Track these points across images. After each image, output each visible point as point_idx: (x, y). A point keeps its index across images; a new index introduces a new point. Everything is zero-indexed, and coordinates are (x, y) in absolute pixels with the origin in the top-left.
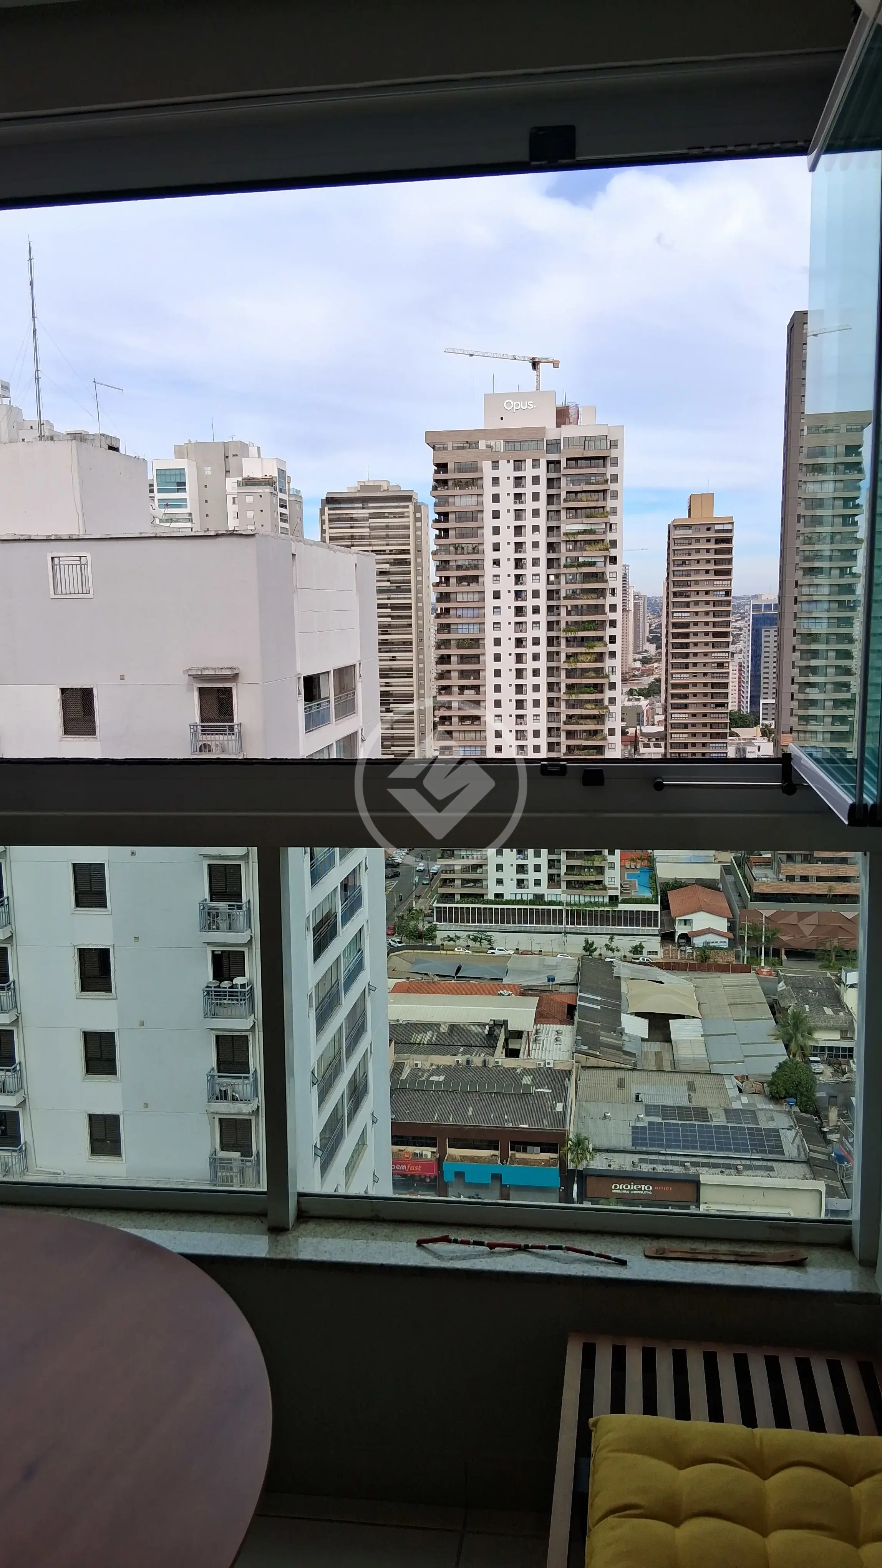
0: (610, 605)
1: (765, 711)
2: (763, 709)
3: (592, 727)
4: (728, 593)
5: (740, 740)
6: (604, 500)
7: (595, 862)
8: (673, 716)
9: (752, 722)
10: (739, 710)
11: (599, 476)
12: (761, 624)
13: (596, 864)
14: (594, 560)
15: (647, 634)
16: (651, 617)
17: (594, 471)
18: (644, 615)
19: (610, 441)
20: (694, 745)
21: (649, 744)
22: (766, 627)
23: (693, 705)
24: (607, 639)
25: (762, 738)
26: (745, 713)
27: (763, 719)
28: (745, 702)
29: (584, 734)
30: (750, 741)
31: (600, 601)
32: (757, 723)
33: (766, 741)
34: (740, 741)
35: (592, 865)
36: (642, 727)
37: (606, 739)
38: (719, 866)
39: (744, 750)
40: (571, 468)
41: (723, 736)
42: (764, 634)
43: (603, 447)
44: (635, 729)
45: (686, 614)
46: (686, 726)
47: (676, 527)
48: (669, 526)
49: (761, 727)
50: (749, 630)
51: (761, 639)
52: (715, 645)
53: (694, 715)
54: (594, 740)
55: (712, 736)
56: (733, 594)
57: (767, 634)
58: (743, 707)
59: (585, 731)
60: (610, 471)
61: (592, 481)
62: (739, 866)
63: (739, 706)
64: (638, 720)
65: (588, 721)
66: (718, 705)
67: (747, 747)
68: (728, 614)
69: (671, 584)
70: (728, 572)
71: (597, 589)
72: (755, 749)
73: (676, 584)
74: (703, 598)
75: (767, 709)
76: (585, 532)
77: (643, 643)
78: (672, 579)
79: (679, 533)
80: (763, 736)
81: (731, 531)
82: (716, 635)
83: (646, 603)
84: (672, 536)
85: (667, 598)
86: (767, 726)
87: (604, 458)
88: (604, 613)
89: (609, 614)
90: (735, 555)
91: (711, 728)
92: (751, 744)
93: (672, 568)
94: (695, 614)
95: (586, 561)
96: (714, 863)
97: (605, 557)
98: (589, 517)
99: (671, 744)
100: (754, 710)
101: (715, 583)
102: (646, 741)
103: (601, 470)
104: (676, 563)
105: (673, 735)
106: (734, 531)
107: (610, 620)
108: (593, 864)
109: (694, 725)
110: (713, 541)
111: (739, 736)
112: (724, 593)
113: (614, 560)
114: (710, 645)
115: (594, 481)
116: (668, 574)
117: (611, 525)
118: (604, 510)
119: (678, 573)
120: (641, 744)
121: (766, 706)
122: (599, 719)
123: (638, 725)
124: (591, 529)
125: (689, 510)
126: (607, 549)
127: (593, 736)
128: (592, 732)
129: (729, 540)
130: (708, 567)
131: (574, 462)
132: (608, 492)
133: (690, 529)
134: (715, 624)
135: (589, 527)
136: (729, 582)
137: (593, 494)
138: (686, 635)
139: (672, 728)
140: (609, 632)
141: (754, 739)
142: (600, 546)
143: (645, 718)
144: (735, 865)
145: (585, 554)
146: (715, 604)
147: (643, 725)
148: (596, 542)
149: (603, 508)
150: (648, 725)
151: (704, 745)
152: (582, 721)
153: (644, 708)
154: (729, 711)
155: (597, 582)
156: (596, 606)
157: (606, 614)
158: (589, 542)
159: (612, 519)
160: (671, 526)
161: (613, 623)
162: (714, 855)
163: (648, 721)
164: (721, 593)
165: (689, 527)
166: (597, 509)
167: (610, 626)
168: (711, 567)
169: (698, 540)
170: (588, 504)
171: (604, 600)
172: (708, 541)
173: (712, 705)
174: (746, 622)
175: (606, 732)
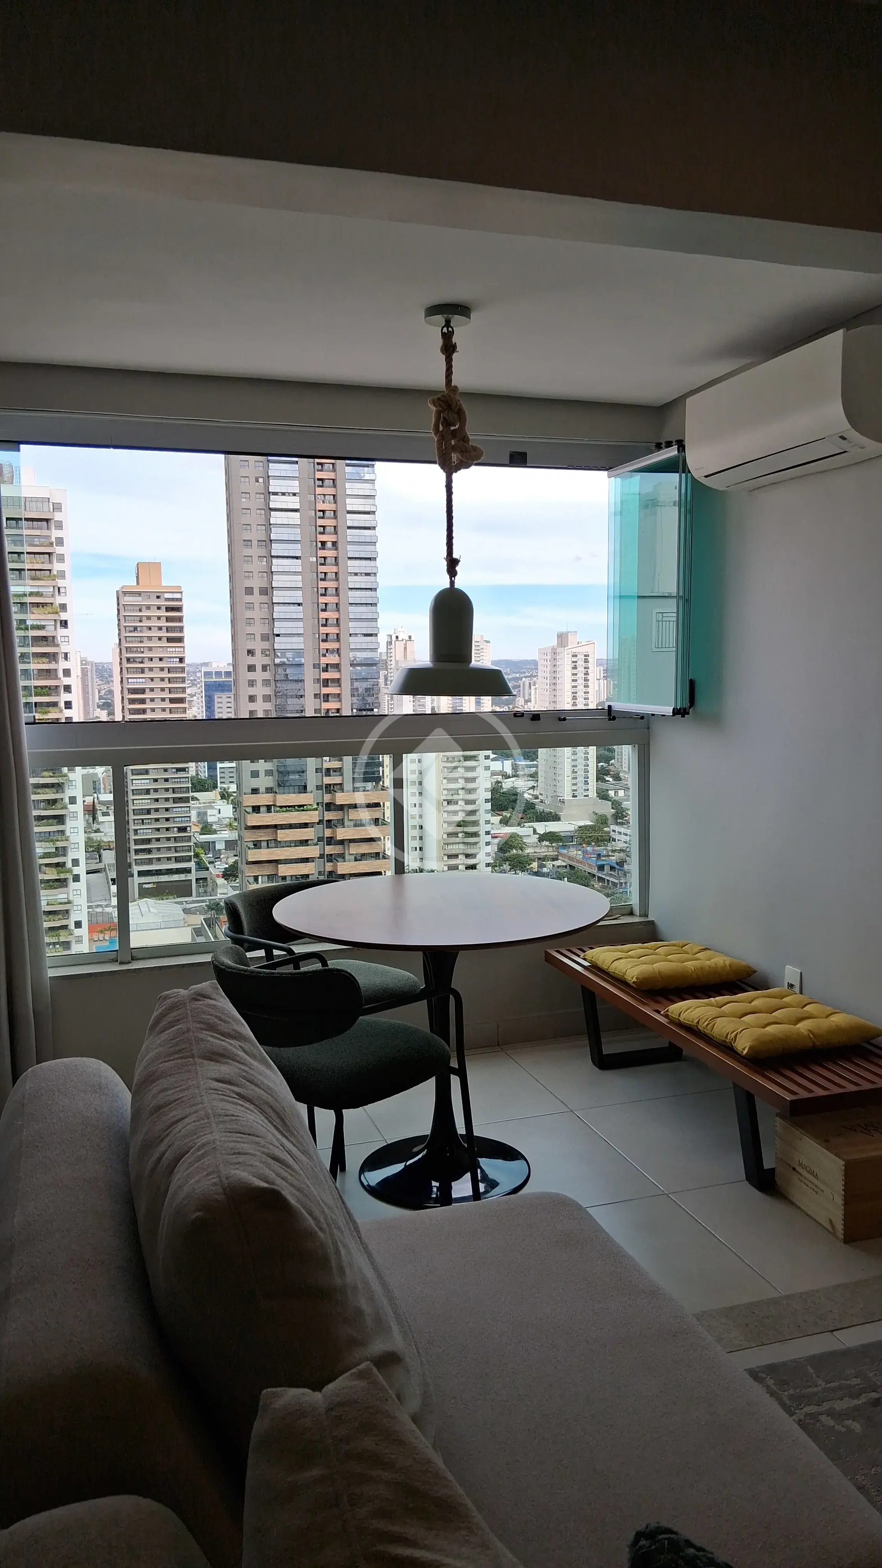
0: (64, 670)
1: (223, 775)
2: (220, 773)
3: (51, 795)
4: (181, 660)
5: (200, 803)
6: (50, 563)
7: (60, 937)
8: (134, 782)
9: (211, 786)
10: (197, 774)
11: (42, 538)
12: (213, 690)
13: (62, 939)
14: (43, 623)
15: (97, 700)
16: (100, 683)
17: (38, 532)
18: (92, 682)
19: (53, 503)
20: (157, 810)
21: (108, 812)
22: (218, 693)
23: (154, 771)
24: (62, 705)
25: (222, 801)
26: (203, 778)
27: (221, 783)
28: (203, 767)
29: (42, 803)
30: (211, 804)
31: (52, 666)
32: (215, 787)
33: (226, 804)
34: (200, 805)
35: (57, 941)
36: (99, 795)
37: (66, 808)
38: (190, 929)
39: (205, 814)
40: (11, 528)
41: (186, 800)
42: (216, 700)
43: (46, 509)
44: (92, 798)
45: (141, 680)
46: (148, 792)
47: (125, 593)
48: (117, 592)
49: (220, 790)
50: (202, 697)
51: (214, 705)
52: (172, 710)
53: (156, 780)
54: (54, 809)
55: (175, 800)
56: (187, 661)
57: (220, 700)
58: (201, 772)
59: (44, 801)
60: (55, 534)
61: (35, 543)
62: (209, 926)
63: (197, 771)
64: (95, 788)
65: (46, 789)
66: (179, 770)
67: (208, 811)
68: (183, 680)
69: (124, 650)
70: (180, 640)
71: (49, 653)
72: (216, 812)
73: (128, 650)
74: (156, 664)
75: (223, 772)
76: (31, 594)
77: (94, 710)
78: (125, 644)
79: (128, 600)
80: (222, 799)
81: (180, 600)
82: (172, 701)
83: (94, 669)
84: (121, 603)
85: (121, 663)
86: (225, 789)
87: (47, 520)
88: (56, 678)
89: (63, 679)
90: (185, 623)
91: (173, 793)
92: (212, 808)
93: (124, 634)
94: (150, 680)
95: (35, 624)
96: (184, 926)
97: (55, 620)
98: (34, 580)
99: (134, 810)
100: (212, 774)
101: (168, 649)
102: (105, 809)
103: (45, 532)
104: (127, 629)
105: (135, 802)
106: (183, 600)
107: (64, 686)
108: (59, 939)
109: (156, 790)
110: (164, 608)
111: (199, 800)
112: (178, 660)
113: (64, 624)
114: (168, 710)
115: (38, 543)
116: (120, 640)
117: (59, 588)
118: (50, 573)
119: (130, 639)
120: (99, 813)
121: (222, 770)
122: (58, 787)
123: (95, 793)
124: (38, 592)
125: (138, 577)
126: (57, 613)
127: (52, 806)
128: (51, 802)
129: (179, 609)
130: (160, 634)
131: (15, 522)
132: (55, 555)
133: (139, 596)
134: (171, 690)
135: (35, 590)
136: (182, 649)
137: (37, 556)
138: (143, 701)
139: (133, 794)
140: (64, 697)
141: (214, 803)
142: (49, 609)
143: (102, 786)
144: (206, 926)
145: (33, 616)
146: (169, 670)
147: (100, 793)
148: (44, 605)
149: (50, 570)
150: (105, 793)
151: (167, 810)
152: (39, 791)
153: (100, 775)
154: (190, 776)
155: (48, 645)
156: (48, 671)
157: (60, 679)
158: (37, 605)
159: (60, 583)
160: (120, 593)
161: (68, 689)
162: (184, 919)
163: (105, 789)
164: (175, 660)
165: (139, 594)
166: (43, 572)
167: (64, 691)
168: (163, 634)
169: (148, 608)
170: (33, 566)
171: (57, 665)
172: (159, 608)
173: (173, 770)
174: (199, 688)
175: (67, 800)
